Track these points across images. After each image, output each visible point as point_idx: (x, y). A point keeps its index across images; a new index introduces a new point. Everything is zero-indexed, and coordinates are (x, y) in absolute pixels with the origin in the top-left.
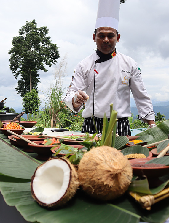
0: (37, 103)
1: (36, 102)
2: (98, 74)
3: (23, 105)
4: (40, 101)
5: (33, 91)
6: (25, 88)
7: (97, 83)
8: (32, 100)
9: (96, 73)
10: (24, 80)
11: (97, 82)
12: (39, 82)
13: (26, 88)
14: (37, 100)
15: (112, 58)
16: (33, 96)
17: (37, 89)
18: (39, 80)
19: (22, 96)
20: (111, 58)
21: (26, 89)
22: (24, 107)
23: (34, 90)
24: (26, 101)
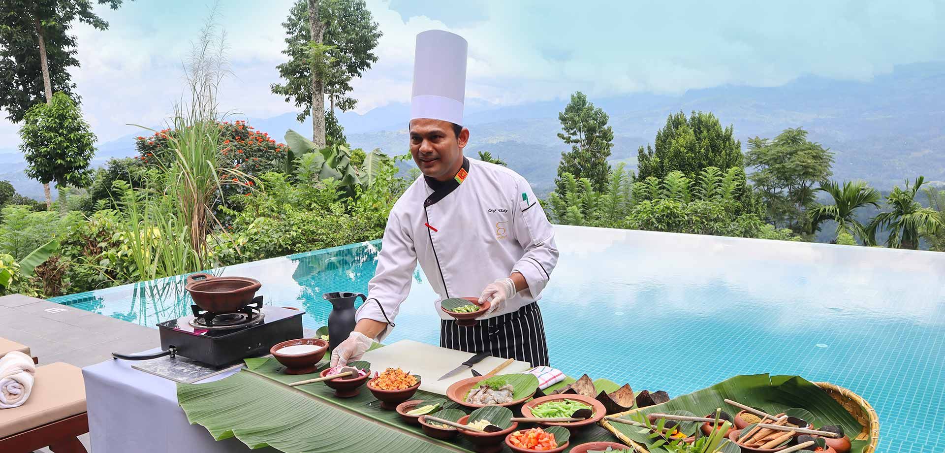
0: (83, 146)
1: (79, 140)
2: (436, 231)
3: (24, 154)
4: (91, 135)
5: (60, 101)
6: (21, 87)
7: (442, 252)
8: (60, 135)
9: (431, 231)
10: (13, 59)
11: (439, 250)
12: (75, 62)
13: (24, 87)
14: (82, 132)
15: (459, 184)
16: (63, 117)
17: (73, 90)
18: (71, 56)
19: (17, 117)
20: (457, 185)
21: (26, 90)
22: (30, 159)
23: (61, 96)
24: (35, 139)
